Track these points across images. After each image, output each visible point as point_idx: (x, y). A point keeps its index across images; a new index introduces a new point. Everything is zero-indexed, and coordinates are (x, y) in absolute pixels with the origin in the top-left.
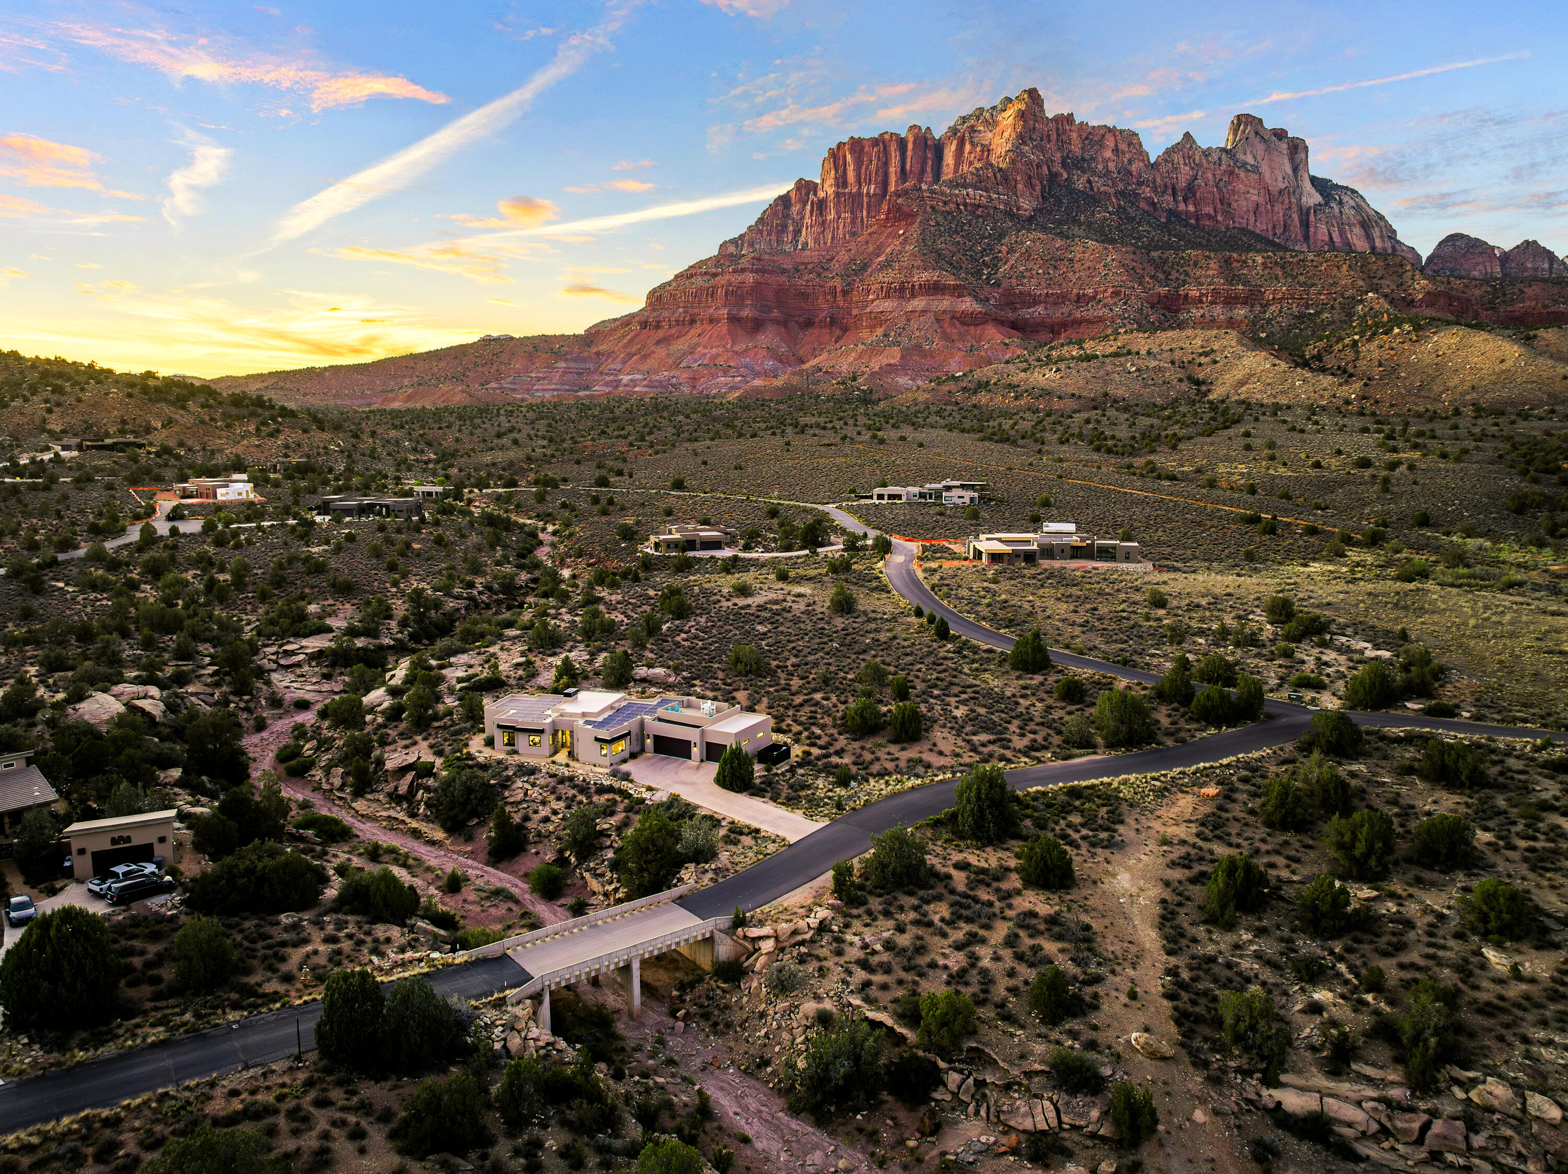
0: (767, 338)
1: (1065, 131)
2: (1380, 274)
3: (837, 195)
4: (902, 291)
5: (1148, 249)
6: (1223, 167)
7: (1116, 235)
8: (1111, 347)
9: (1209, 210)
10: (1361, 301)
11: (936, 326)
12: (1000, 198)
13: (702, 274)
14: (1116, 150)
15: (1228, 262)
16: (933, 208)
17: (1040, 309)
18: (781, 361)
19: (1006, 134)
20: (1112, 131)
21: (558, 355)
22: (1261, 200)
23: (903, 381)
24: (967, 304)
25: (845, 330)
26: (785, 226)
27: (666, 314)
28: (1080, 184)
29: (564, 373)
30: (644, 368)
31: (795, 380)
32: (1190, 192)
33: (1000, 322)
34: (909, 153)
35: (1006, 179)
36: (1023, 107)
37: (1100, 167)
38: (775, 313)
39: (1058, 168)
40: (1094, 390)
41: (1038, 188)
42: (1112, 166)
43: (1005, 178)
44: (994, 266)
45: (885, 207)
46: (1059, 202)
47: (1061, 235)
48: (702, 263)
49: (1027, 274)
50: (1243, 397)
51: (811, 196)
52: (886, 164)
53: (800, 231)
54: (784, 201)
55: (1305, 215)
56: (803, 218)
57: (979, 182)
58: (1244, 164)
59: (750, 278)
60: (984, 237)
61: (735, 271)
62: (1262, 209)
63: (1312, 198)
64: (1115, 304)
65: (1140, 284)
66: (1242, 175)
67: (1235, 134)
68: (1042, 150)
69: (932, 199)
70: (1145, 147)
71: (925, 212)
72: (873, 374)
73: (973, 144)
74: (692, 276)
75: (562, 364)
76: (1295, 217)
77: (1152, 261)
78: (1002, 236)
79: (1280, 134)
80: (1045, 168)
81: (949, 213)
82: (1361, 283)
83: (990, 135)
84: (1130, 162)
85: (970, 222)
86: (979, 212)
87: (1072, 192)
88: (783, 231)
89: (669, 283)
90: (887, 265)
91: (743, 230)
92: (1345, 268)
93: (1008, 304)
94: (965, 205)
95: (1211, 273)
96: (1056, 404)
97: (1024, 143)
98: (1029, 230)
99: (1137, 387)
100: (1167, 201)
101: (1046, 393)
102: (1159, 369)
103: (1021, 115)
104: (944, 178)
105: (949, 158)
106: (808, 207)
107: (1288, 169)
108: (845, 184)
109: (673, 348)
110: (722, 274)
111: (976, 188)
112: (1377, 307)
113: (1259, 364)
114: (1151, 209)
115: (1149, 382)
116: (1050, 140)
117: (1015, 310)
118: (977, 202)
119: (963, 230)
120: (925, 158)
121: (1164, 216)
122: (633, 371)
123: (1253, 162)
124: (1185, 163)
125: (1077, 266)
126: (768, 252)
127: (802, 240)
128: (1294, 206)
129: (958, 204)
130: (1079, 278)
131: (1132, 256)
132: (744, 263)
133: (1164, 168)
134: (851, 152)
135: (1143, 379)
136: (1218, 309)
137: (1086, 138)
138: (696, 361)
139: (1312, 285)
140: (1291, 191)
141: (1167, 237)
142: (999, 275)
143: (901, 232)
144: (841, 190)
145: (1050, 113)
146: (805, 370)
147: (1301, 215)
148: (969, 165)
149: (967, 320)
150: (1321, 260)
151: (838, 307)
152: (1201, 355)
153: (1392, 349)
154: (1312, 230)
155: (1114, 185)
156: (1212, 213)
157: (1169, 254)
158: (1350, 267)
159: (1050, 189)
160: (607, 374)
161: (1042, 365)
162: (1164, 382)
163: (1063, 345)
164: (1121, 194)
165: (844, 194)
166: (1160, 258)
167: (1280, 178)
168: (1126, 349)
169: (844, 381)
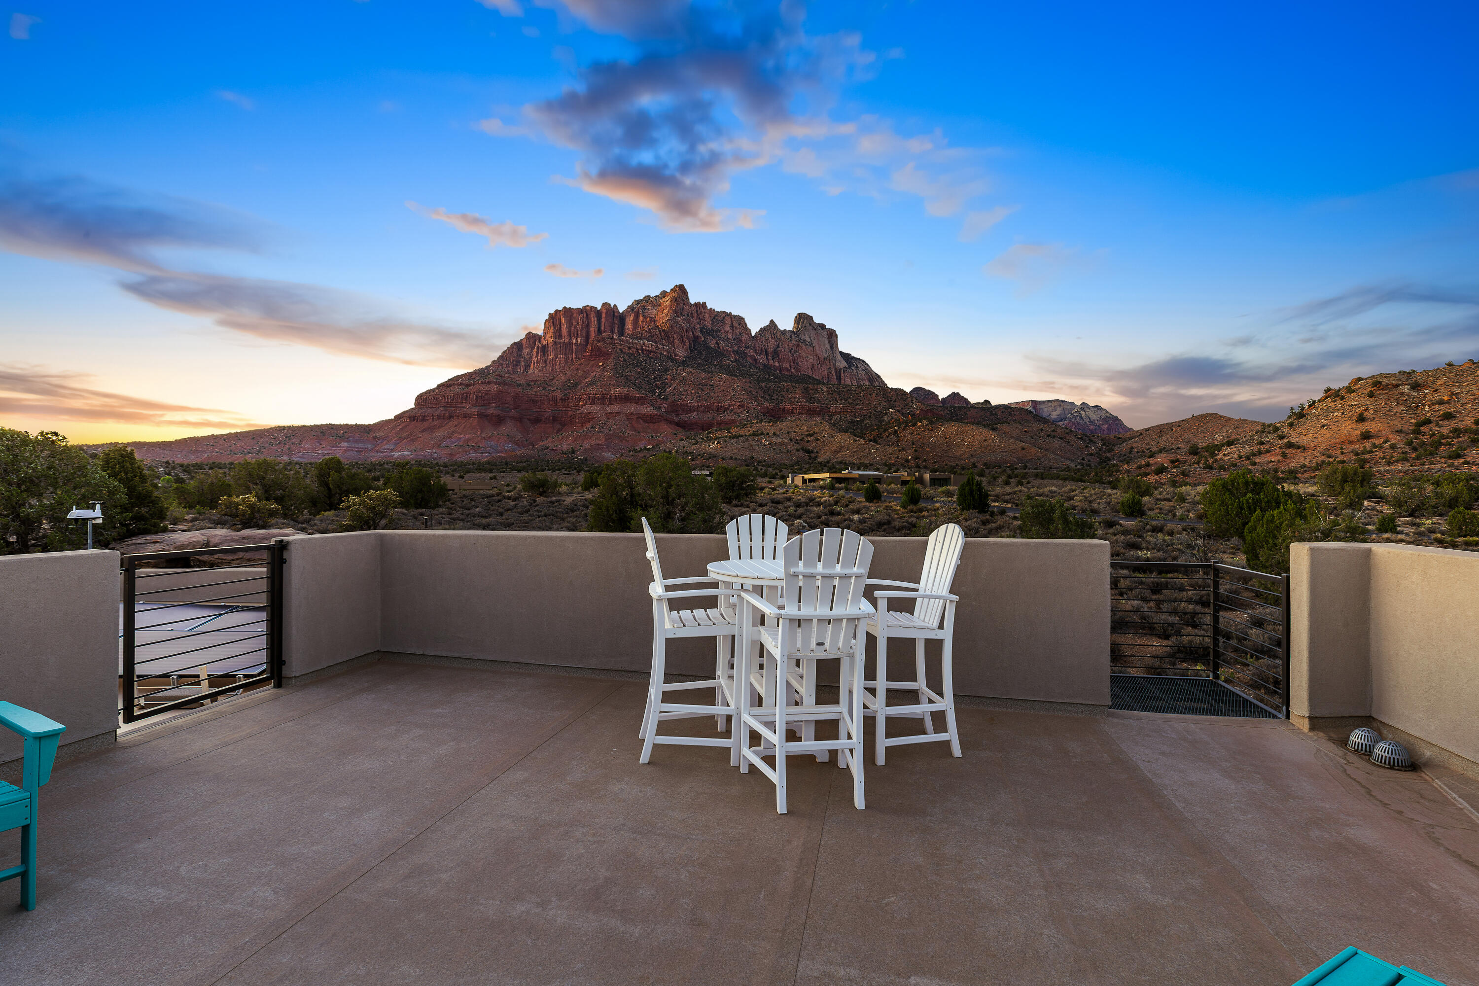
0: (508, 428)
1: (701, 313)
2: (894, 398)
3: (555, 343)
4: (604, 400)
5: (758, 381)
6: (793, 342)
7: (738, 373)
8: (749, 431)
9: (787, 365)
10: (886, 414)
11: (627, 423)
12: (664, 348)
13: (457, 384)
14: (732, 327)
15: (806, 389)
16: (621, 350)
17: (694, 414)
18: (517, 444)
19: (666, 312)
20: (729, 315)
21: (342, 438)
22: (815, 363)
24: (647, 409)
25: (563, 425)
26: (519, 362)
27: (429, 411)
28: (712, 344)
29: (346, 451)
30: (412, 447)
31: (530, 452)
32: (776, 354)
33: (670, 422)
34: (603, 320)
36: (675, 295)
37: (723, 335)
38: (513, 413)
39: (698, 333)
41: (687, 344)
42: (730, 335)
43: (666, 336)
44: (663, 387)
45: (589, 348)
46: (700, 353)
47: (704, 370)
49: (685, 393)
50: (840, 460)
51: (537, 344)
52: (588, 325)
53: (529, 366)
54: (518, 346)
55: (838, 372)
56: (531, 358)
57: (651, 337)
58: (805, 341)
59: (494, 388)
60: (655, 370)
61: (483, 383)
62: (816, 367)
63: (842, 364)
64: (741, 412)
65: (756, 401)
66: (804, 347)
67: (798, 324)
68: (688, 322)
69: (621, 345)
70: (749, 326)
71: (616, 352)
72: (586, 450)
73: (644, 317)
74: (450, 386)
75: (345, 445)
76: (833, 373)
77: (761, 388)
78: (666, 370)
79: (822, 326)
80: (691, 333)
81: (632, 355)
82: (884, 404)
83: (655, 312)
84: (740, 334)
85: (645, 361)
86: (651, 355)
87: (708, 348)
88: (517, 365)
89: (433, 390)
90: (593, 383)
91: (489, 363)
92: (874, 395)
93: (673, 412)
94: (642, 350)
95: (797, 396)
97: (678, 316)
98: (684, 367)
99: (771, 454)
100: (762, 359)
101: (713, 456)
102: (782, 444)
103: (675, 300)
104: (627, 332)
105: (629, 324)
106: (535, 351)
107: (828, 347)
108: (560, 337)
109: (436, 434)
110: (474, 384)
111: (649, 340)
112: (895, 417)
113: (846, 440)
114: (754, 363)
115: (779, 451)
116: (693, 317)
117: (678, 415)
118: (650, 349)
119: (641, 365)
120: (613, 323)
121: (761, 367)
122: (403, 450)
123: (809, 341)
124: (772, 338)
125: (716, 389)
126: (507, 375)
127: (530, 371)
128: (832, 367)
129: (637, 350)
130: (718, 396)
131: (749, 385)
132: (490, 378)
133: (760, 340)
134: (564, 317)
135: (774, 449)
136: (804, 417)
137: (714, 318)
138: (453, 443)
139: (857, 404)
140: (830, 359)
141: (767, 376)
142: (666, 393)
143: (601, 364)
144: (558, 340)
145: (692, 301)
146: (537, 448)
147: (836, 372)
148: (643, 327)
149: (649, 419)
150: (860, 390)
151: (558, 409)
152: (807, 436)
153: (919, 435)
154: (843, 381)
155: (732, 346)
156: (788, 367)
157: (771, 385)
158: (877, 394)
159: (694, 346)
160: (382, 452)
161: (706, 441)
162: (788, 451)
163: (716, 431)
164: (736, 352)
165: (560, 343)
166: (766, 386)
167: (824, 351)
168: (759, 432)
169: (566, 454)
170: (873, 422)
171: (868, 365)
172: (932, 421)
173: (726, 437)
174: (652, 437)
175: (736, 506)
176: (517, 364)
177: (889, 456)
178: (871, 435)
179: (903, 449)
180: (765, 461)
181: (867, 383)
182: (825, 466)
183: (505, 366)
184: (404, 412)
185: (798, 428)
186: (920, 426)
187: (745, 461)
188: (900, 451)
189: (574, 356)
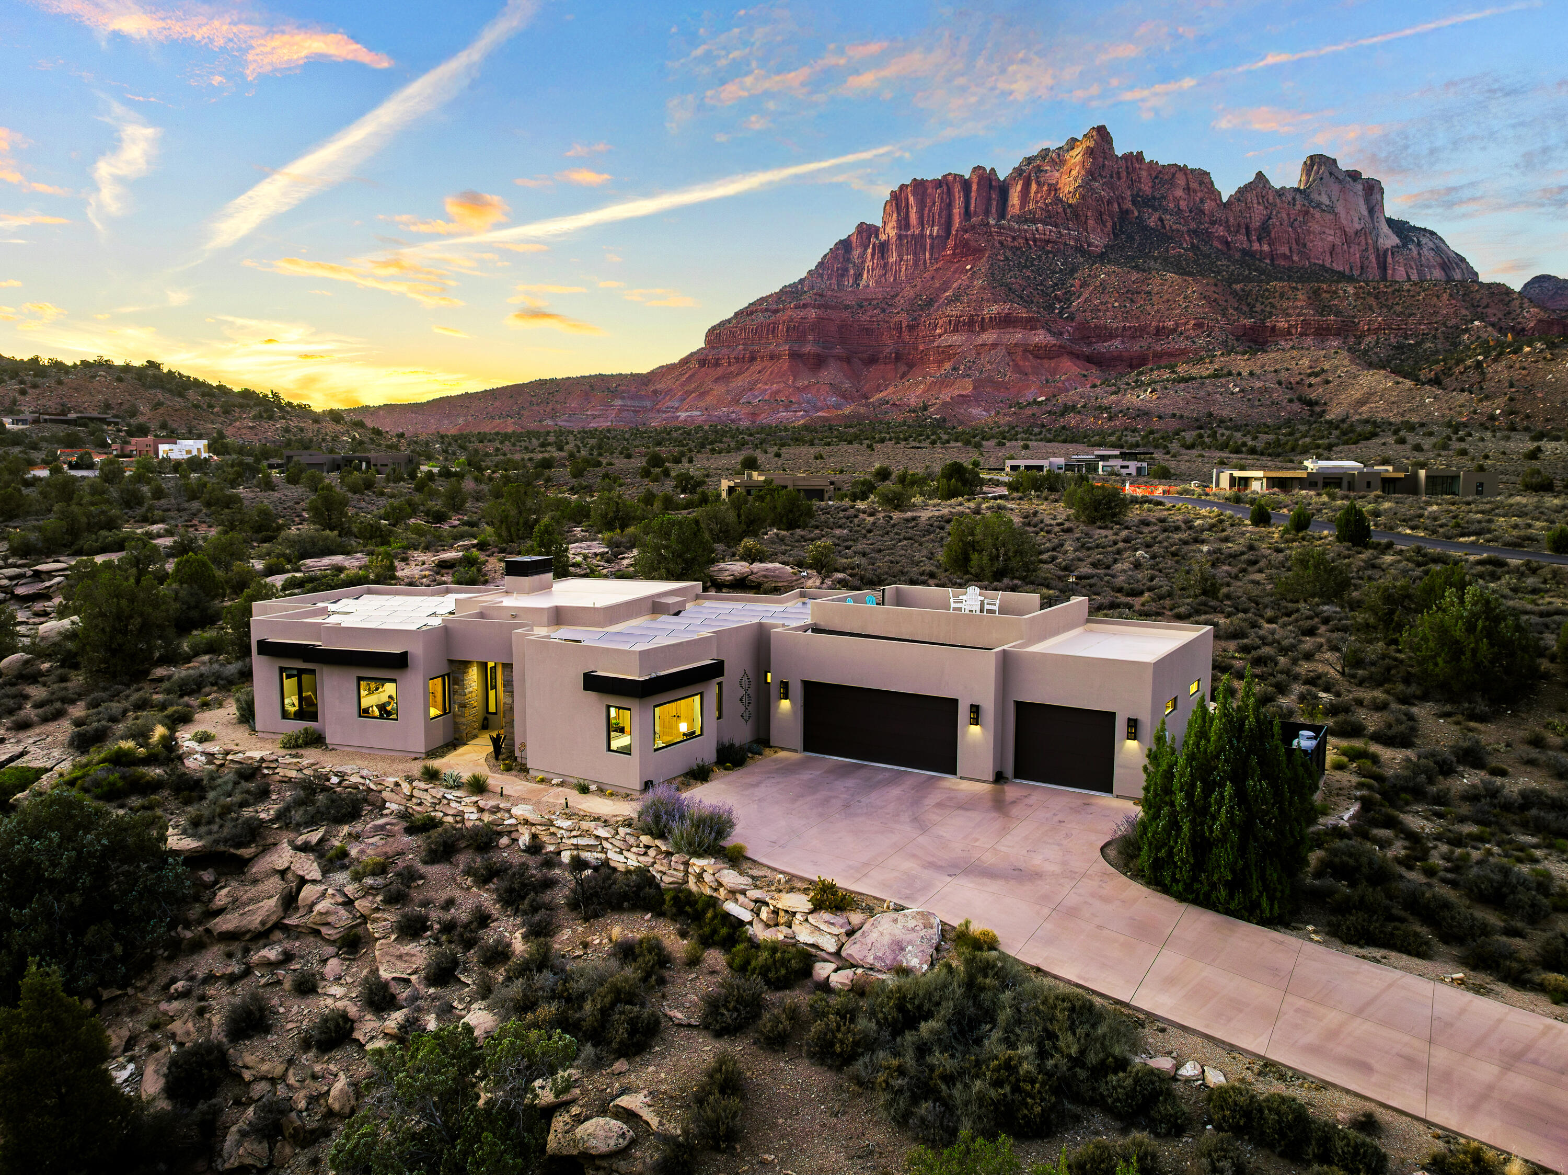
0: (830, 374)
1: (1134, 169)
2: (1484, 302)
3: (900, 237)
4: (972, 324)
5: (1230, 281)
6: (1298, 207)
7: (1194, 269)
8: (1207, 369)
9: (1284, 250)
10: (1466, 330)
11: (1008, 359)
12: (1070, 235)
13: (763, 311)
14: (1187, 189)
15: (1316, 292)
16: (1001, 243)
17: (1117, 343)
18: (844, 397)
19: (1074, 173)
20: (1183, 170)
21: (615, 394)
22: (1338, 241)
23: (976, 411)
24: (1040, 337)
25: (911, 365)
26: (847, 270)
27: (725, 351)
28: (1152, 222)
29: (620, 411)
30: (702, 404)
31: (862, 410)
32: (1264, 231)
33: (1076, 356)
34: (973, 194)
35: (1077, 216)
36: (1091, 144)
37: (1172, 205)
38: (838, 350)
39: (1128, 205)
40: (1196, 410)
41: (1109, 224)
42: (1183, 204)
43: (1074, 214)
44: (1067, 299)
45: (951, 243)
46: (1131, 238)
47: (1136, 268)
48: (762, 300)
49: (1103, 307)
50: (1365, 416)
51: (873, 240)
52: (950, 206)
53: (861, 275)
54: (845, 245)
55: (1382, 258)
56: (864, 262)
57: (1049, 218)
58: (1319, 205)
59: (812, 313)
60: (1054, 272)
61: (796, 307)
62: (1338, 250)
63: (1390, 240)
64: (1198, 336)
65: (1224, 315)
66: (1318, 215)
67: (1308, 175)
68: (1112, 187)
69: (1000, 234)
70: (1217, 186)
71: (993, 246)
72: (945, 404)
73: (1039, 184)
74: (752, 313)
75: (618, 402)
76: (1373, 258)
77: (1235, 293)
78: (1073, 271)
79: (1354, 175)
80: (1116, 206)
81: (1018, 249)
82: (1464, 312)
83: (1057, 174)
84: (1202, 201)
85: (1039, 257)
86: (1049, 247)
87: (1146, 228)
88: (843, 275)
89: (729, 321)
90: (956, 298)
91: (803, 275)
92: (1445, 296)
93: (1082, 338)
94: (1035, 240)
95: (1299, 304)
96: (1156, 424)
97: (1094, 179)
98: (1103, 264)
99: (1244, 408)
100: (1240, 241)
101: (1143, 413)
102: (1266, 390)
103: (1090, 152)
104: (1011, 212)
105: (1014, 199)
106: (870, 251)
107: (1364, 211)
108: (907, 226)
109: (733, 385)
110: (784, 310)
111: (1045, 223)
112: (1484, 336)
113: (1379, 382)
114: (1225, 249)
115: (1257, 403)
116: (1119, 178)
117: (1090, 344)
118: (1046, 237)
119: (1033, 265)
120: (989, 199)
121: (1237, 256)
122: (691, 408)
123: (1328, 203)
124: (1259, 203)
125: (1155, 299)
126: (829, 293)
127: (863, 283)
128: (1371, 247)
129: (1027, 240)
130: (1158, 311)
131: (1213, 288)
132: (806, 299)
133: (1237, 208)
134: (913, 195)
135: (1249, 400)
136: (1309, 341)
137: (1156, 177)
138: (756, 397)
139: (1410, 315)
140: (1367, 233)
141: (1247, 272)
142: (1072, 309)
143: (968, 267)
144: (903, 233)
145: (1119, 151)
146: (873, 403)
147: (1378, 257)
148: (1037, 202)
149: (1041, 353)
150: (1418, 289)
151: (904, 342)
152: (1310, 375)
153: (1524, 369)
154: (1390, 272)
155: (1186, 223)
156: (1288, 253)
157: (1252, 287)
158: (1451, 295)
159: (1121, 226)
160: (665, 412)
161: (1133, 388)
162: (1273, 403)
163: (1152, 370)
164: (1194, 233)
165: (907, 236)
166: (1243, 290)
167: (1356, 219)
168: (1225, 371)
169: (914, 411)
170: (1439, 346)
171: (1441, 239)
172: (1553, 343)
173: (1168, 380)
174: (1047, 381)
175: (1100, 528)
176: (843, 272)
177: (1458, 409)
178: (1431, 371)
179: (1487, 398)
180: (1231, 420)
181: (1438, 274)
182: (1337, 428)
183: (825, 277)
184: (692, 354)
185: (1294, 363)
186: (1529, 353)
187: (1197, 420)
188: (1481, 400)
189: (927, 254)
